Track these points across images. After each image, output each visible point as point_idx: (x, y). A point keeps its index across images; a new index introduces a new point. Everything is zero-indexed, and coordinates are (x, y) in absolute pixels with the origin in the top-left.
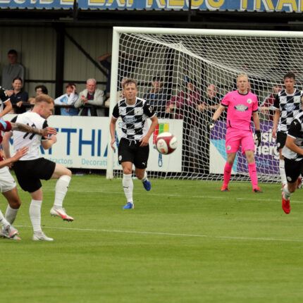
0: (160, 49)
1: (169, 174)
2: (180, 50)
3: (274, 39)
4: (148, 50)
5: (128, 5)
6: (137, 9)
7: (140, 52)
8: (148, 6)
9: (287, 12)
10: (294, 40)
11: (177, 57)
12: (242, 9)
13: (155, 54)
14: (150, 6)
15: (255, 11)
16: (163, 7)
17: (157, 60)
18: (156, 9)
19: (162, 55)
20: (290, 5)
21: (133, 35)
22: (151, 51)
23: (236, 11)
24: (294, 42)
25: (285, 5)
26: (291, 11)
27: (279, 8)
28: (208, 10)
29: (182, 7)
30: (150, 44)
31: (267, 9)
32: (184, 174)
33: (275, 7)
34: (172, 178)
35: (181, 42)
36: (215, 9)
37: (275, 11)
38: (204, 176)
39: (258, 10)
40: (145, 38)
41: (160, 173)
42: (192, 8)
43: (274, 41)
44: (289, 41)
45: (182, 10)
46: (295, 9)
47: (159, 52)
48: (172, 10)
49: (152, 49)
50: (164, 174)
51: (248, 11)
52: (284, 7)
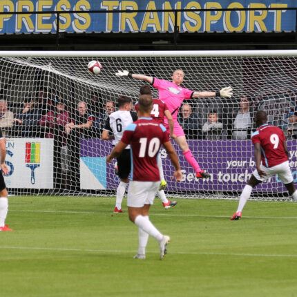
0: (30, 72)
1: (42, 190)
2: (50, 70)
3: (139, 59)
4: (19, 72)
6: (8, 34)
7: (11, 75)
8: (18, 30)
9: (151, 32)
10: (159, 59)
11: (47, 78)
12: (107, 31)
13: (25, 76)
14: (19, 31)
15: (121, 32)
16: (32, 31)
17: (28, 82)
18: (25, 33)
19: (32, 77)
20: (154, 26)
21: (4, 59)
22: (22, 73)
23: (102, 33)
24: (159, 61)
25: (149, 26)
26: (155, 31)
27: (143, 29)
28: (75, 32)
29: (49, 31)
30: (21, 67)
31: (132, 30)
32: (56, 191)
33: (139, 28)
34: (44, 195)
35: (50, 64)
36: (82, 32)
37: (140, 32)
38: (71, 192)
39: (123, 32)
40: (15, 61)
41: (33, 190)
42: (60, 31)
43: (139, 61)
44: (154, 61)
45: (50, 33)
46: (159, 29)
47: (29, 74)
48: (41, 33)
49: (23, 71)
50: (36, 191)
51: (114, 32)
52: (148, 28)
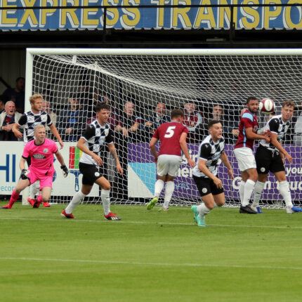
0: (75, 71)
2: (96, 70)
3: (192, 57)
4: (63, 71)
5: (40, 26)
6: (51, 30)
7: (54, 74)
8: (61, 26)
9: (205, 29)
10: (213, 58)
11: (92, 78)
12: (158, 28)
13: (70, 76)
14: (63, 26)
16: (77, 27)
17: (73, 82)
18: (70, 29)
19: (77, 76)
20: (208, 22)
21: (47, 57)
22: (66, 72)
23: (153, 29)
24: (214, 60)
25: (203, 22)
26: (210, 28)
27: (197, 25)
28: (123, 29)
29: (96, 27)
30: (65, 65)
31: (184, 27)
33: (192, 24)
34: (89, 203)
35: (96, 62)
36: (130, 28)
37: (193, 29)
39: (175, 28)
40: (59, 59)
42: (107, 27)
43: (192, 60)
44: (208, 60)
45: (96, 29)
46: (214, 26)
47: (74, 73)
48: (87, 29)
49: (67, 70)
51: (165, 29)
52: (202, 24)
